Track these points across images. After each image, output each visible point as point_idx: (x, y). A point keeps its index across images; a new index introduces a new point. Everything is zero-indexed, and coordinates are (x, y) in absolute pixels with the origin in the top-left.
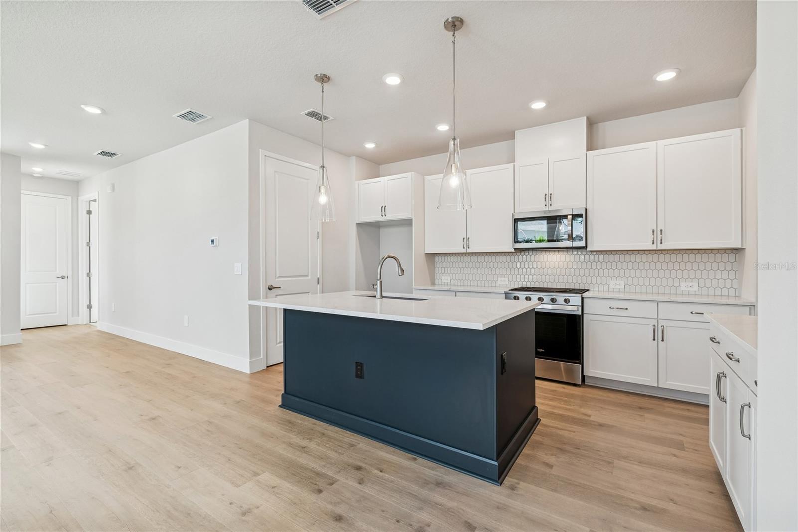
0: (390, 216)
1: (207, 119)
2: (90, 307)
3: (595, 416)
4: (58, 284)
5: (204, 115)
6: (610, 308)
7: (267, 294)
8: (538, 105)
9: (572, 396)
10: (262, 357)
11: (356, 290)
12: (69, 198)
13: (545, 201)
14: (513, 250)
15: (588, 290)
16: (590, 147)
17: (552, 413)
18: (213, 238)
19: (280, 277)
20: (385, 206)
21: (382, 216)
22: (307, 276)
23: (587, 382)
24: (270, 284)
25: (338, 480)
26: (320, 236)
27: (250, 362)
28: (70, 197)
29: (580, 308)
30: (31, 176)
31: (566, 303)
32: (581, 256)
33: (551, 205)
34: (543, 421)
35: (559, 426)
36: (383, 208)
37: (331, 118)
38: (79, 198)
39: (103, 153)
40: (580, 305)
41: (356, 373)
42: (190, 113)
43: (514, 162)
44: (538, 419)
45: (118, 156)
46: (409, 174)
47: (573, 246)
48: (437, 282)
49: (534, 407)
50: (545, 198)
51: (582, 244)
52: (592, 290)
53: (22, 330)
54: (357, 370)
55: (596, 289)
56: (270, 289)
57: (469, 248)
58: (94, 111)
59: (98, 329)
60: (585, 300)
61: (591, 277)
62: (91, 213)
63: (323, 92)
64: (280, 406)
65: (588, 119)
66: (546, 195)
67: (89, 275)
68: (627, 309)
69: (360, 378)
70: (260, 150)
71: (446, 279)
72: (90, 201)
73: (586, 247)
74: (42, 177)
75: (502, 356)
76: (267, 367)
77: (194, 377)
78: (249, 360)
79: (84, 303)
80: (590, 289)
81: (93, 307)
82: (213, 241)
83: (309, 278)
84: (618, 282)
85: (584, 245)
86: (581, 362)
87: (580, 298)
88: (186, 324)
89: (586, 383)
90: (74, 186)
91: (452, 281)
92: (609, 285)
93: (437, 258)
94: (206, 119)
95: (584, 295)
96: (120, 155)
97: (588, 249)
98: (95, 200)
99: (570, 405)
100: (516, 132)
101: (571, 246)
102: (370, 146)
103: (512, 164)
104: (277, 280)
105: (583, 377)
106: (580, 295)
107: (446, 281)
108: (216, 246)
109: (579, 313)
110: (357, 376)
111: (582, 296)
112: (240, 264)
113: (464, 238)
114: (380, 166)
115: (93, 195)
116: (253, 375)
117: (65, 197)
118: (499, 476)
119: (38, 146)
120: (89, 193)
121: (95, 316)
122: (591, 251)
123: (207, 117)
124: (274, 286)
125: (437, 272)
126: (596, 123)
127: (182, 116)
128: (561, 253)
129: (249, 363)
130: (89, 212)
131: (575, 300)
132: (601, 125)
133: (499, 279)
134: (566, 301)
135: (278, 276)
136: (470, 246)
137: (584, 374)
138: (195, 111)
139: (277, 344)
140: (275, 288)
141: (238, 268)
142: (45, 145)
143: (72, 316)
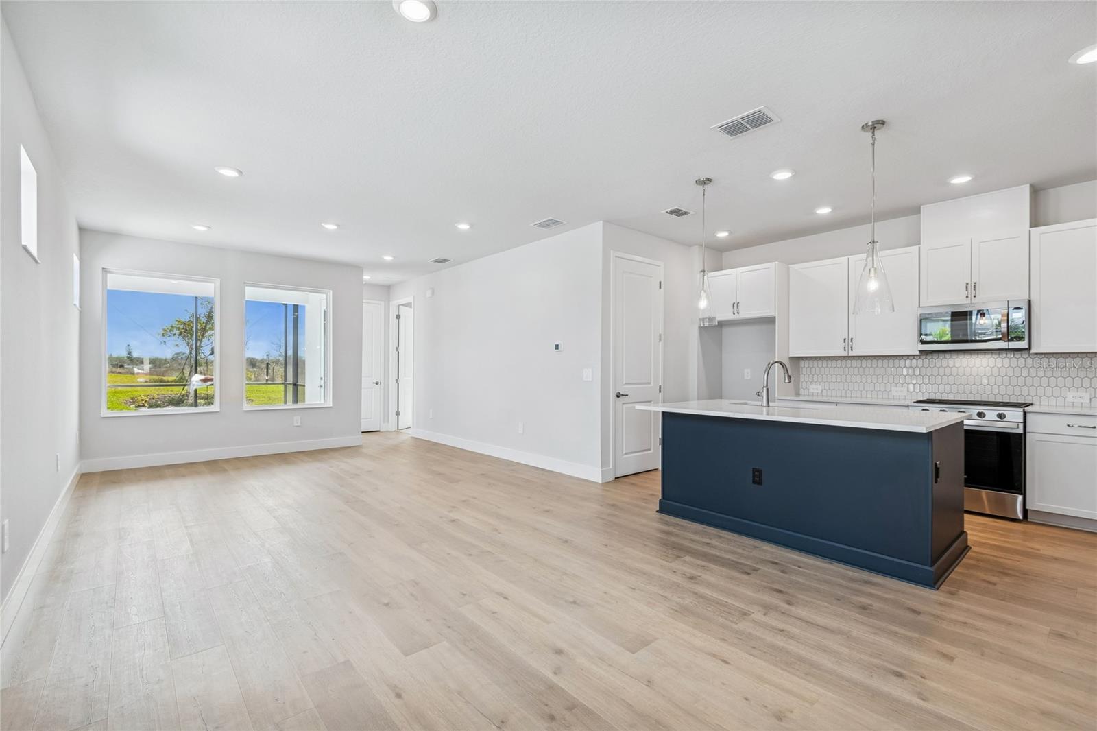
0: (744, 314)
2: (398, 413)
3: (1045, 549)
5: (561, 221)
6: (1068, 425)
7: (615, 401)
8: (961, 180)
9: (1010, 531)
10: (611, 467)
11: (698, 399)
12: (382, 303)
13: (967, 290)
14: (918, 353)
15: (1031, 404)
16: (1035, 222)
17: (985, 544)
18: (557, 343)
20: (738, 303)
21: (734, 314)
22: (650, 383)
23: (1030, 517)
24: (618, 390)
25: (759, 569)
26: (662, 339)
29: (1021, 426)
31: (1000, 418)
32: (1021, 360)
33: (975, 296)
34: (973, 548)
35: (995, 554)
36: (735, 305)
37: (692, 212)
38: (391, 303)
39: (437, 261)
40: (1022, 421)
41: (754, 479)
42: (549, 221)
43: (920, 244)
44: (967, 546)
45: (450, 262)
46: (772, 265)
47: (1010, 347)
48: (802, 391)
49: (963, 532)
50: (967, 287)
51: (1024, 344)
52: (1039, 403)
53: (362, 432)
54: (754, 476)
55: (1044, 402)
56: (618, 397)
57: (852, 350)
58: (464, 227)
59: (412, 436)
60: (1028, 416)
61: (1037, 388)
62: (400, 318)
63: (704, 195)
64: (657, 511)
65: (1032, 186)
66: (967, 284)
67: (397, 381)
68: (1095, 427)
69: (759, 484)
70: (612, 251)
71: (815, 389)
72: (399, 306)
73: (1029, 349)
75: (936, 464)
76: (616, 478)
78: (600, 471)
79: (393, 410)
80: (1034, 402)
81: (401, 413)
82: (557, 347)
83: (652, 385)
84: (1079, 394)
85: (1027, 347)
86: (1023, 492)
87: (1022, 413)
88: (521, 432)
89: (1029, 520)
90: (388, 290)
91: (824, 391)
92: (1065, 398)
93: (802, 363)
94: (561, 224)
95: (1028, 409)
96: (452, 261)
97: (1032, 351)
98: (408, 305)
99: (1008, 538)
100: (922, 207)
101: (1007, 347)
102: (722, 235)
103: (917, 246)
104: (624, 386)
105: (1025, 511)
106: (1021, 409)
107: (816, 391)
108: (561, 351)
109: (1021, 431)
110: (754, 482)
111: (1024, 410)
112: (591, 370)
113: (845, 339)
114: (723, 254)
115: (408, 299)
116: (603, 484)
117: (379, 302)
118: (933, 582)
119: (388, 258)
120: (402, 297)
121: (402, 423)
122: (1036, 354)
123: (563, 223)
124: (621, 393)
125: (802, 379)
126: (1044, 189)
127: (540, 225)
128: (988, 356)
129: (601, 473)
130: (398, 317)
131: (1014, 415)
132: (1052, 191)
133: (894, 389)
134: (1001, 416)
135: (624, 382)
136: (854, 348)
137: (1027, 508)
138: (555, 219)
139: (623, 455)
140: (623, 395)
141: (587, 374)
142: (394, 257)
143: (384, 422)
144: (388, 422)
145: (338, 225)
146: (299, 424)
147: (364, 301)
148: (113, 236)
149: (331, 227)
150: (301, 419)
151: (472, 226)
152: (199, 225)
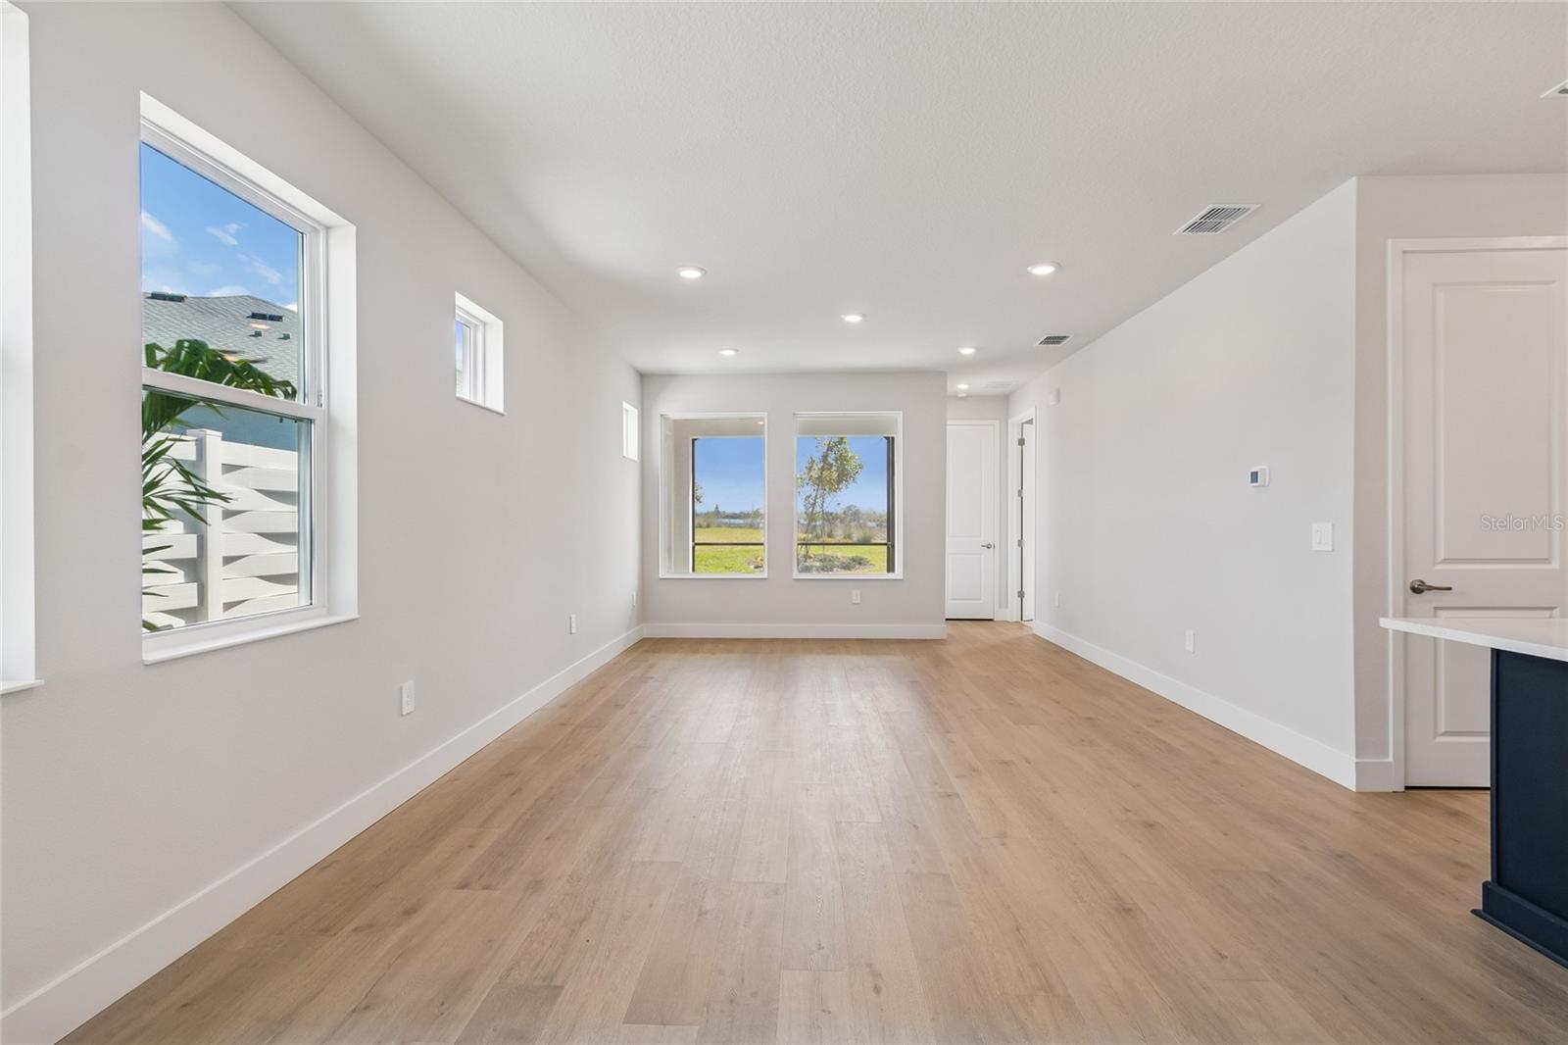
1: (1249, 212)
2: (1021, 595)
4: (983, 556)
5: (1242, 206)
7: (1406, 602)
10: (1391, 759)
18: (1254, 470)
19: (1446, 561)
24: (1416, 576)
27: (1357, 763)
28: (998, 422)
30: (956, 398)
38: (1010, 421)
39: (1049, 340)
42: (1213, 213)
45: (1068, 340)
53: (947, 620)
56: (1417, 591)
58: (1044, 270)
59: (1034, 632)
62: (1024, 444)
64: (1474, 912)
67: (1020, 543)
72: (1023, 424)
74: (967, 397)
76: (1407, 788)
77: (1216, 762)
78: (1354, 759)
79: (1014, 589)
81: (1026, 594)
82: (1254, 477)
88: (1189, 648)
90: (1003, 401)
94: (1246, 214)
96: (1072, 336)
98: (1030, 422)
104: (1438, 567)
108: (1263, 486)
112: (1330, 526)
115: (1027, 413)
116: (1365, 796)
117: (991, 422)
119: (968, 351)
120: (1023, 411)
121: (1028, 613)
123: (1248, 209)
124: (1428, 583)
127: (1195, 227)
129: (1354, 765)
130: (1022, 442)
135: (1442, 556)
138: (1222, 206)
139: (1436, 735)
140: (1430, 588)
141: (1322, 536)
142: (976, 348)
143: (1000, 607)
144: (1007, 607)
145: (863, 315)
146: (858, 601)
147: (948, 423)
148: (668, 377)
149: (853, 319)
150: (861, 594)
151: (1059, 266)
152: (727, 349)
